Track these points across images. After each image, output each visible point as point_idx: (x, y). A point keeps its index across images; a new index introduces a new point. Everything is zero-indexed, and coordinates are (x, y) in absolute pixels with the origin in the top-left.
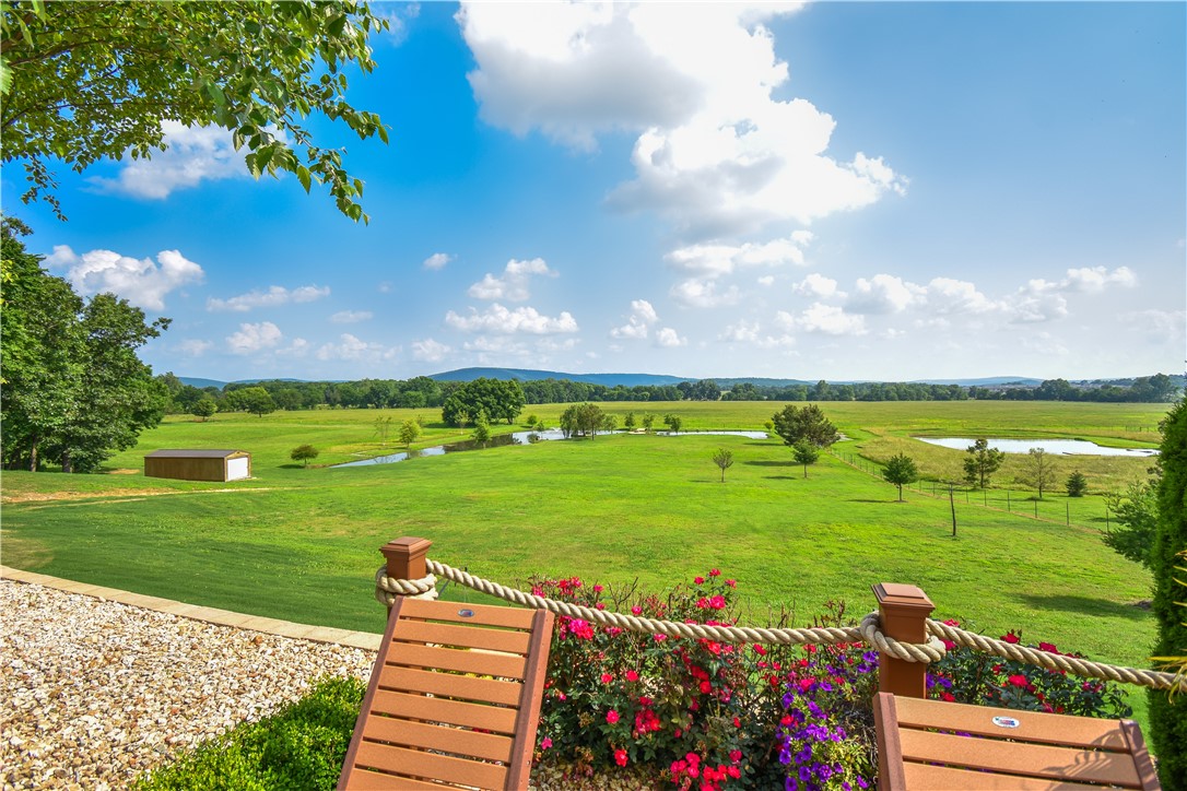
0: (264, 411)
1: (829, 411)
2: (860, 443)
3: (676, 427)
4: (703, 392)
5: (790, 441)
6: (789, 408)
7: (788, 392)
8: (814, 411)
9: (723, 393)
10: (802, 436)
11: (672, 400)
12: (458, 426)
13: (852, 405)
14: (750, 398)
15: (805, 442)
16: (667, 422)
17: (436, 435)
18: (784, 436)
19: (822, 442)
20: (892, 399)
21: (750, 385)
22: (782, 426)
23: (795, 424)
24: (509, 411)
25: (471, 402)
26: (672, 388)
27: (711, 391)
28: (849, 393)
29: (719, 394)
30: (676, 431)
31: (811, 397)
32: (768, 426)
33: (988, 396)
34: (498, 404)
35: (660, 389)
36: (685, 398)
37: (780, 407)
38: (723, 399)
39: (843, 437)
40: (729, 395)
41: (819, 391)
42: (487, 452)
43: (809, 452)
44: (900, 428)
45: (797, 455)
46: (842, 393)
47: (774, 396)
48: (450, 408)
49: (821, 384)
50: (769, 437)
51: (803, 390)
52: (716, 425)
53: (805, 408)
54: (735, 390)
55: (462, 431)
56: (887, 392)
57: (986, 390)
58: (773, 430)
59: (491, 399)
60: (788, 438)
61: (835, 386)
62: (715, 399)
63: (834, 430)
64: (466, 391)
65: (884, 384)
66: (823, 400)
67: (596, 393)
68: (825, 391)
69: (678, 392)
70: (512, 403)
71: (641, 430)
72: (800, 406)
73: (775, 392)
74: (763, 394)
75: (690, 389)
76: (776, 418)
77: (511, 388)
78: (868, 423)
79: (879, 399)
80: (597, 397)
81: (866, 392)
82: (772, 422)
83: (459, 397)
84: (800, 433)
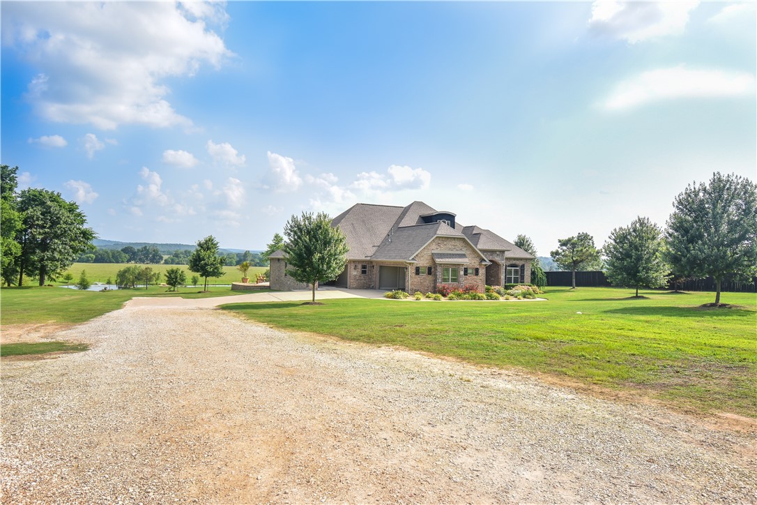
4: (146, 255)
9: (165, 257)
11: (118, 262)
26: (118, 252)
27: (154, 256)
29: (161, 258)
36: (129, 261)
38: (165, 263)
40: (171, 259)
54: (177, 255)
69: (123, 255)
75: (134, 253)
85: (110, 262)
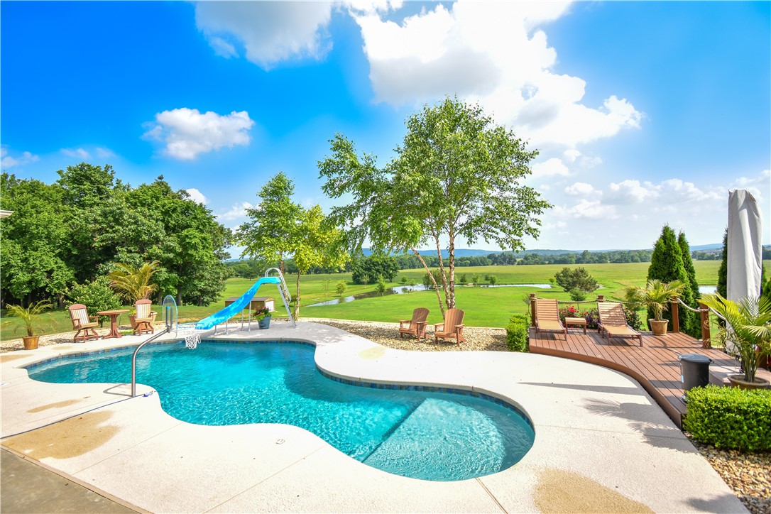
0: (253, 277)
1: (592, 270)
2: (613, 291)
3: (493, 283)
4: (504, 260)
5: (568, 290)
6: (565, 269)
7: (563, 259)
8: (582, 271)
9: (518, 260)
10: (576, 286)
11: (485, 265)
12: (363, 283)
13: (608, 266)
14: (537, 263)
15: (577, 289)
16: (487, 279)
17: (351, 289)
18: (564, 287)
19: (587, 289)
20: (636, 261)
21: (536, 255)
22: (561, 281)
23: (570, 279)
24: (390, 275)
25: (369, 269)
26: (484, 258)
27: (510, 259)
28: (605, 258)
29: (515, 261)
30: (493, 284)
31: (578, 261)
32: (552, 281)
33: (705, 257)
34: (384, 270)
35: (476, 259)
36: (493, 264)
37: (559, 268)
38: (518, 264)
39: (601, 287)
40: (522, 261)
41: (583, 258)
42: (384, 298)
43: (580, 295)
44: (640, 280)
45: (573, 297)
46: (600, 258)
47: (553, 261)
48: (357, 273)
49: (585, 253)
50: (552, 287)
51: (573, 257)
52: (518, 281)
53: (576, 270)
54: (526, 258)
55: (365, 286)
56: (632, 257)
57: (704, 254)
58: (555, 283)
59: (380, 268)
60: (566, 288)
61: (595, 254)
62: (513, 264)
63: (595, 283)
64: (366, 263)
65: (630, 251)
66: (587, 263)
67: (435, 262)
68: (588, 257)
69: (488, 260)
70: (391, 269)
71: (471, 284)
72: (573, 268)
73: (553, 258)
74: (545, 260)
75: (496, 258)
76: (557, 276)
77: (391, 261)
78: (619, 277)
79: (627, 262)
80: (436, 264)
81: (617, 257)
82: (555, 279)
83: (362, 267)
84: (574, 284)
85: (480, 265)
